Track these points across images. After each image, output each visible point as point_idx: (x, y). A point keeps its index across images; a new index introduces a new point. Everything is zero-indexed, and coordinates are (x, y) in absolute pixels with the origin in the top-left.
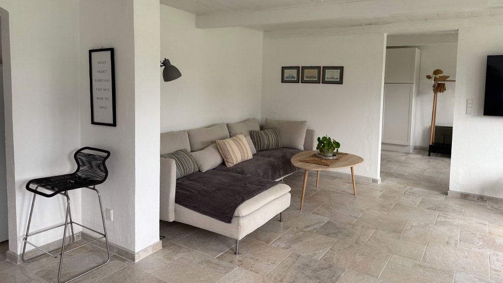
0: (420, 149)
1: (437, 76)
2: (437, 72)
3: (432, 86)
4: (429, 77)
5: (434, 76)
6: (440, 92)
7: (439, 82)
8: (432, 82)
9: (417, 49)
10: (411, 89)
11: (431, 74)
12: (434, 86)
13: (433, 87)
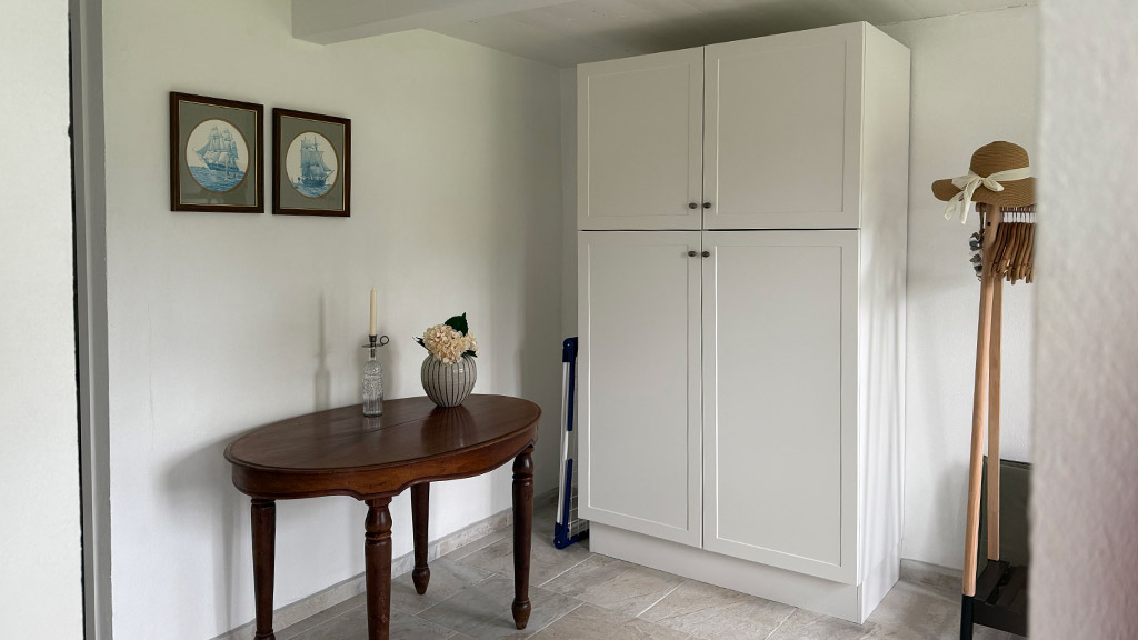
0: (927, 582)
1: (995, 183)
2: (991, 158)
3: (968, 238)
4: (945, 190)
5: (976, 181)
6: (1013, 277)
7: (1009, 218)
8: (965, 217)
9: (867, 26)
10: (846, 261)
11: (958, 169)
12: (979, 241)
13: (973, 246)
